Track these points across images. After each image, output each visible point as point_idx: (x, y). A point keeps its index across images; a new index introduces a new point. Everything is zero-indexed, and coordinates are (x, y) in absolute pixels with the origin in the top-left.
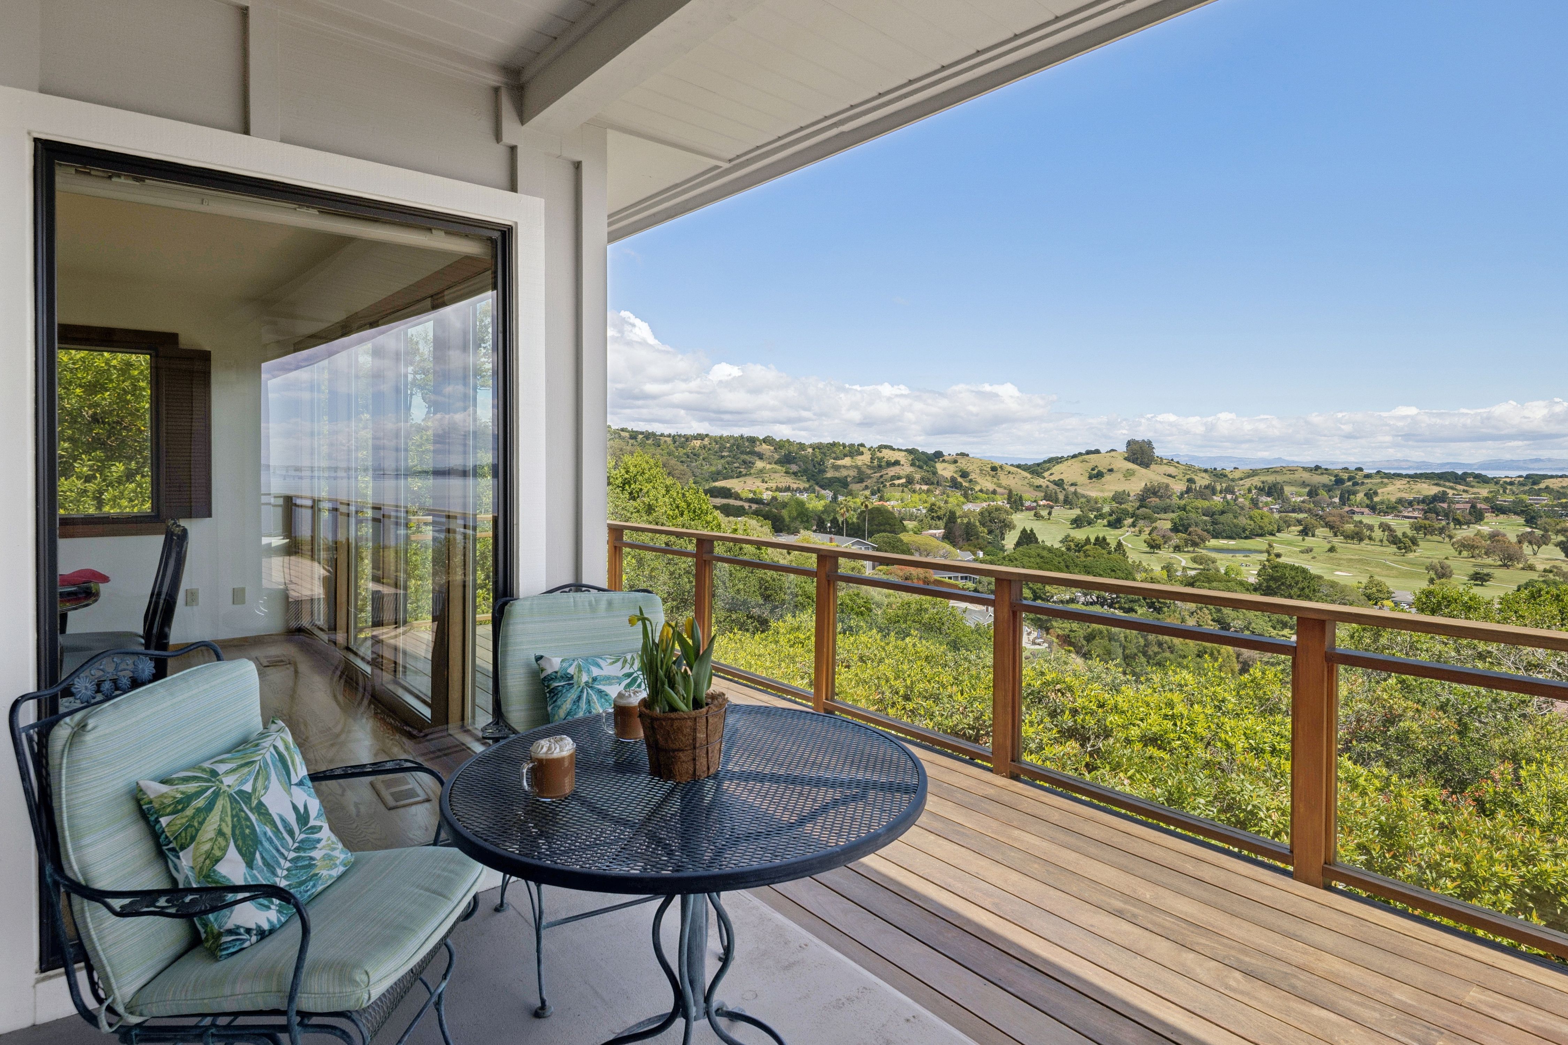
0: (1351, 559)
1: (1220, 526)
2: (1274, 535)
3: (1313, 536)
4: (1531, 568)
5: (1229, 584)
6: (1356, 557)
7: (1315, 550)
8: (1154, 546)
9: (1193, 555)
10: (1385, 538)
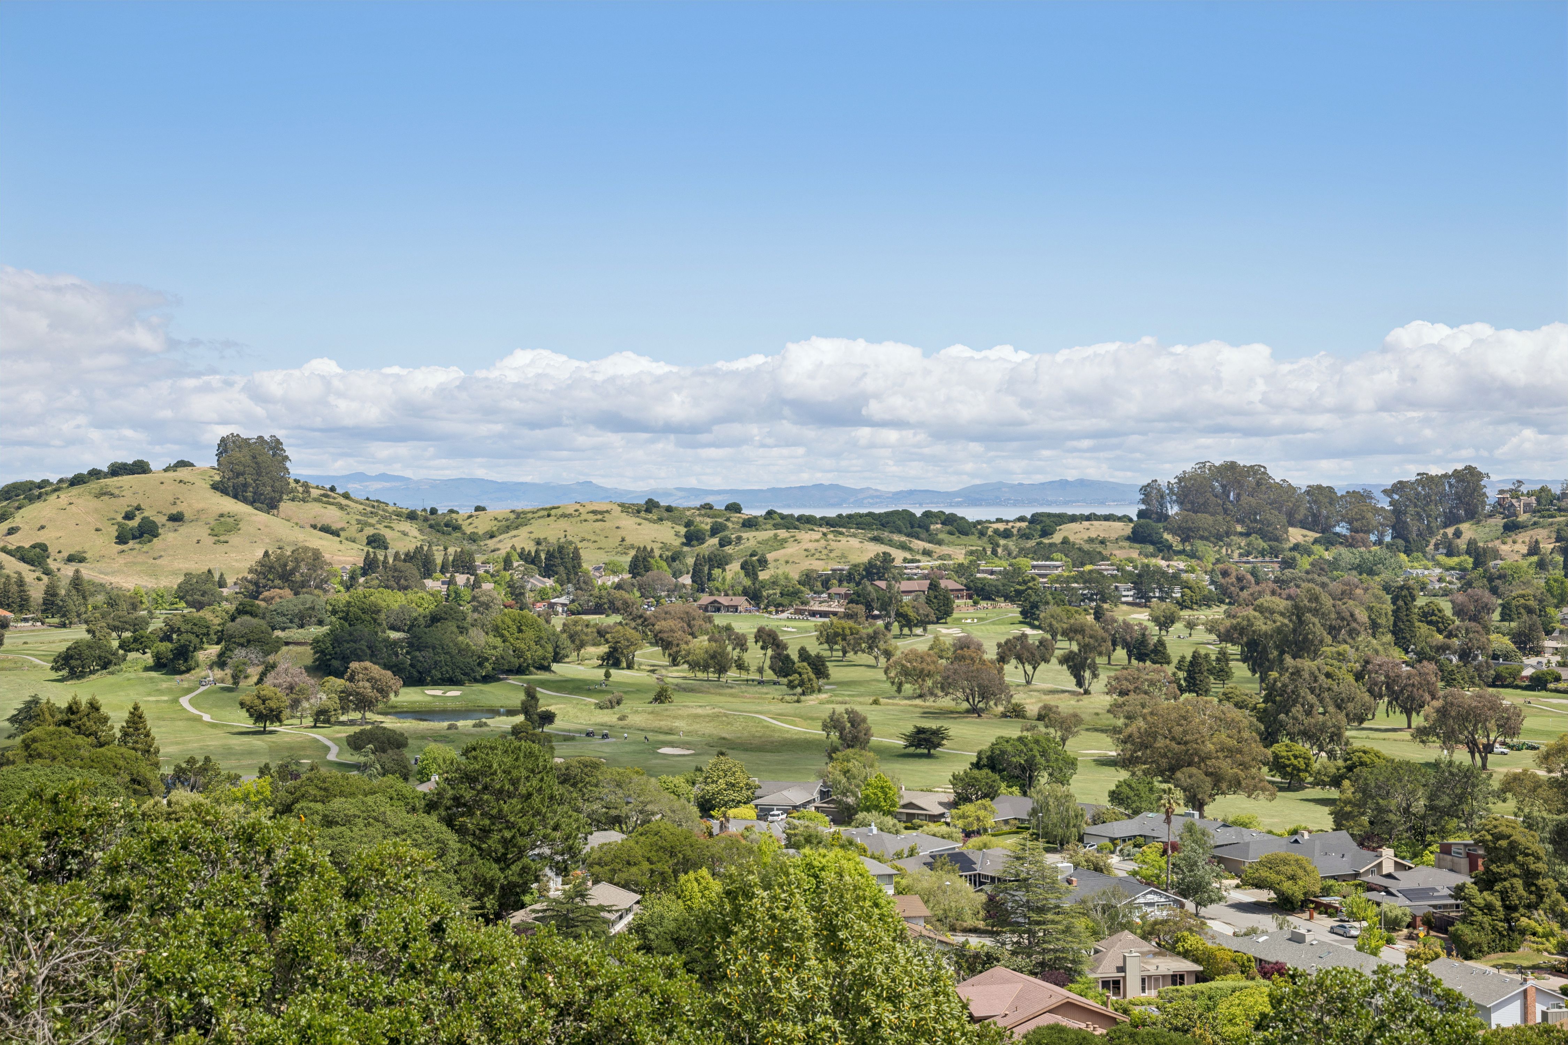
0: (697, 716)
1: (428, 653)
2: (547, 669)
3: (630, 666)
4: (1017, 712)
5: (370, 800)
6: (708, 711)
7: (627, 699)
8: (265, 715)
9: (352, 731)
10: (768, 662)
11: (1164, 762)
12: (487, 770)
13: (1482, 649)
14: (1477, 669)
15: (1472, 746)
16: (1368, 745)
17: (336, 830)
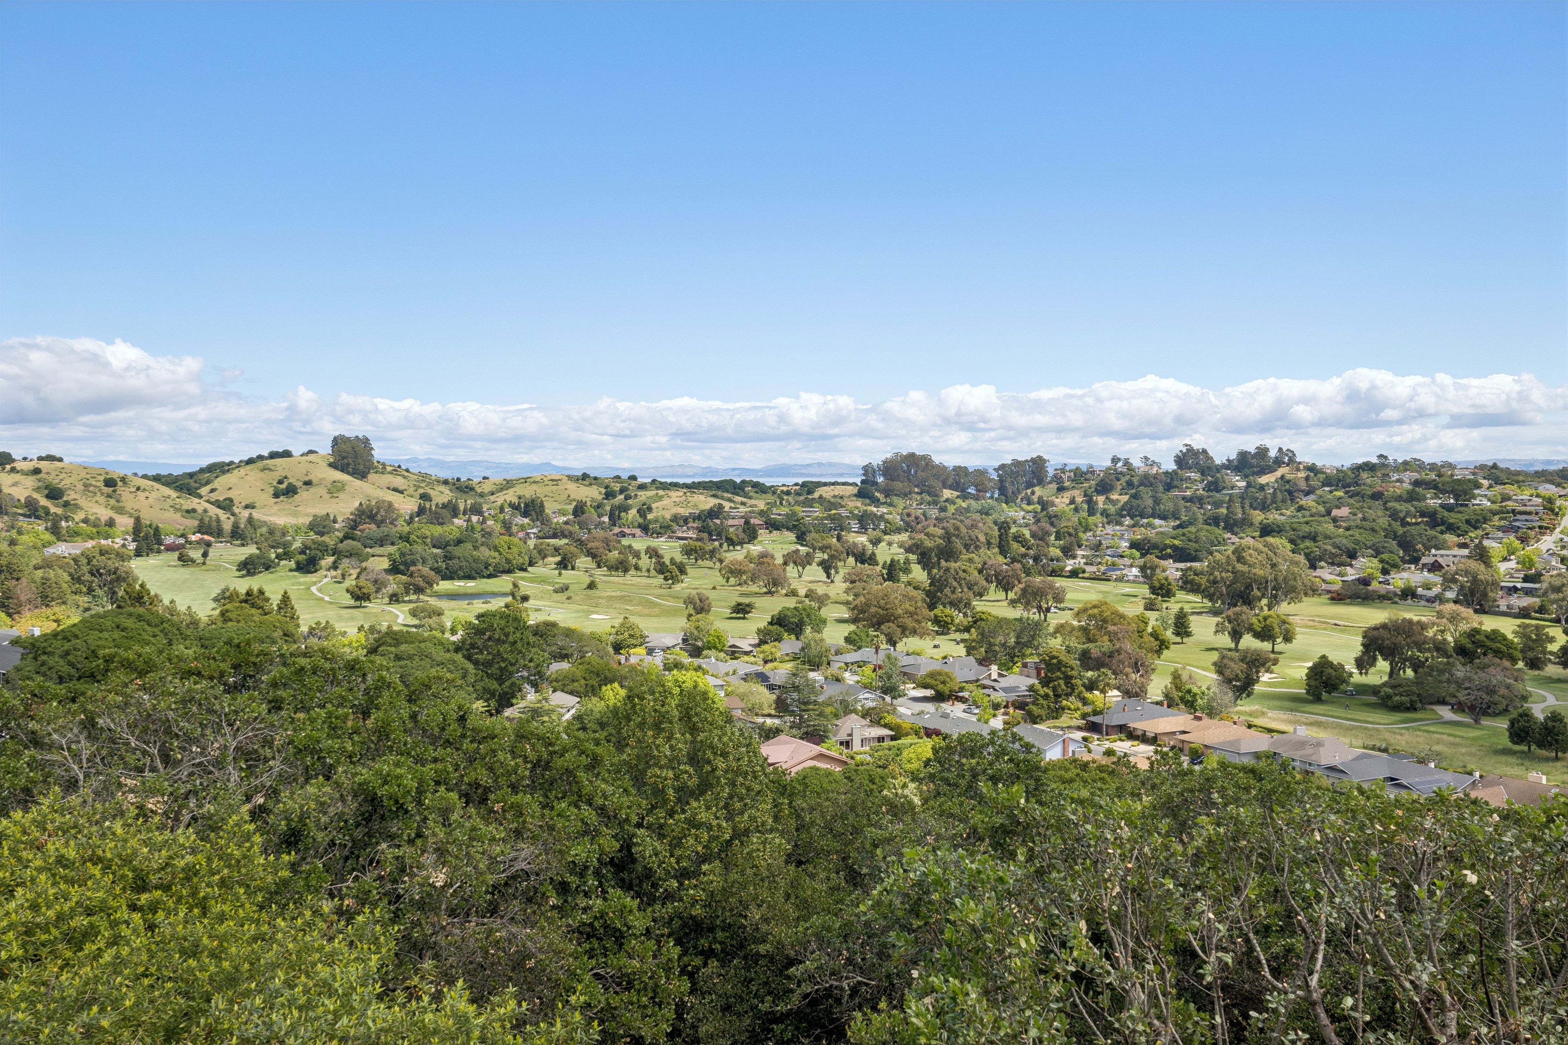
0: (612, 597)
1: (456, 561)
2: (525, 570)
3: (573, 568)
4: (793, 593)
5: (422, 645)
6: (618, 593)
7: (572, 587)
9: (412, 606)
10: (653, 566)
11: (875, 620)
12: (491, 628)
13: (1046, 555)
14: (1043, 566)
15: (1040, 608)
16: (985, 609)
17: (402, 663)
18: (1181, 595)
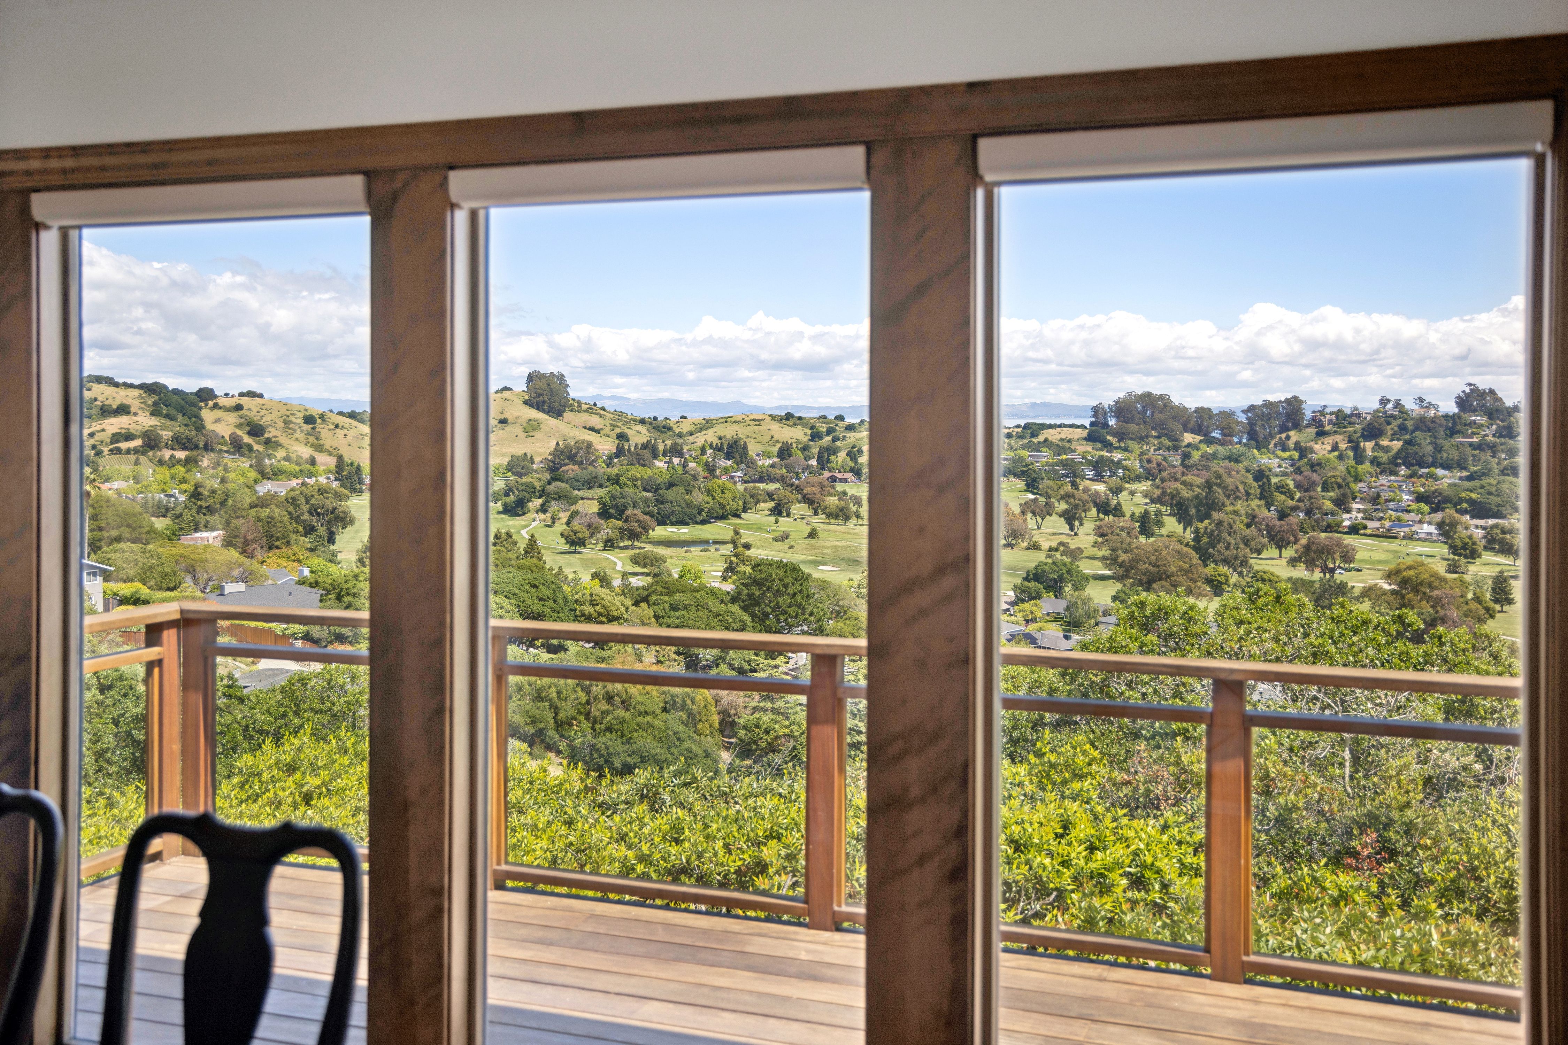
0: (837, 547)
1: (668, 506)
2: (738, 516)
3: (788, 515)
4: (1036, 547)
6: (843, 543)
7: (792, 535)
8: (575, 542)
9: (632, 552)
11: (1145, 579)
12: (768, 578)
13: (1319, 508)
14: (1317, 521)
15: (1325, 569)
16: (1266, 568)
18: (1488, 557)
